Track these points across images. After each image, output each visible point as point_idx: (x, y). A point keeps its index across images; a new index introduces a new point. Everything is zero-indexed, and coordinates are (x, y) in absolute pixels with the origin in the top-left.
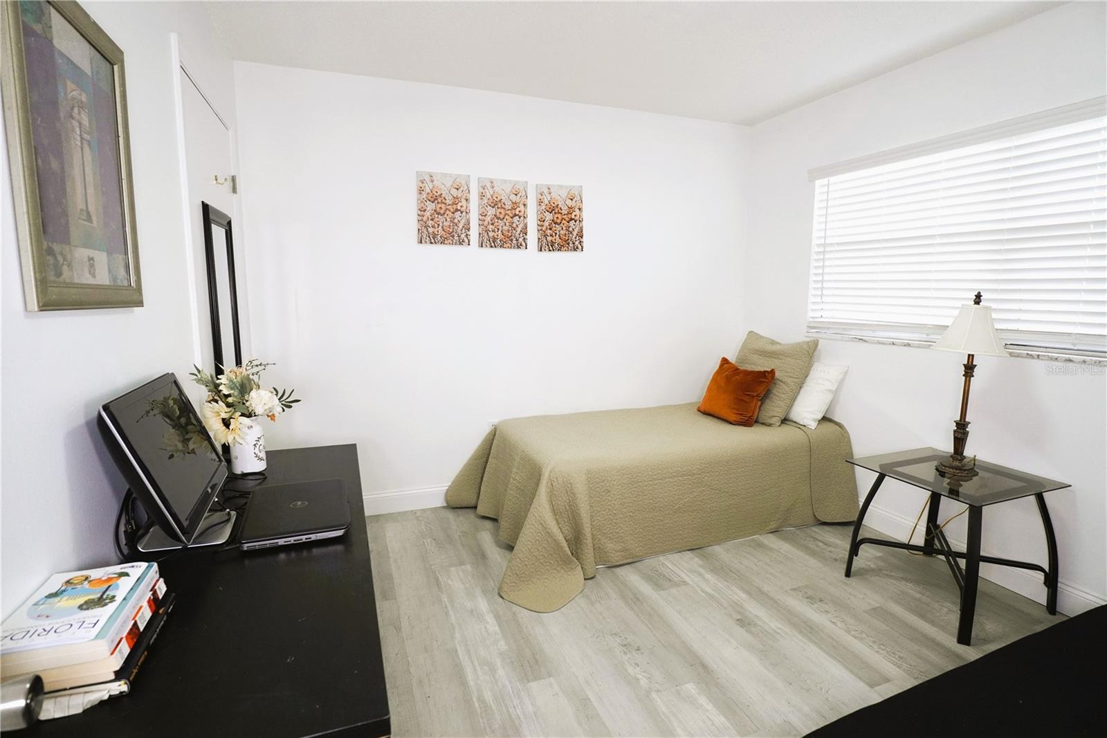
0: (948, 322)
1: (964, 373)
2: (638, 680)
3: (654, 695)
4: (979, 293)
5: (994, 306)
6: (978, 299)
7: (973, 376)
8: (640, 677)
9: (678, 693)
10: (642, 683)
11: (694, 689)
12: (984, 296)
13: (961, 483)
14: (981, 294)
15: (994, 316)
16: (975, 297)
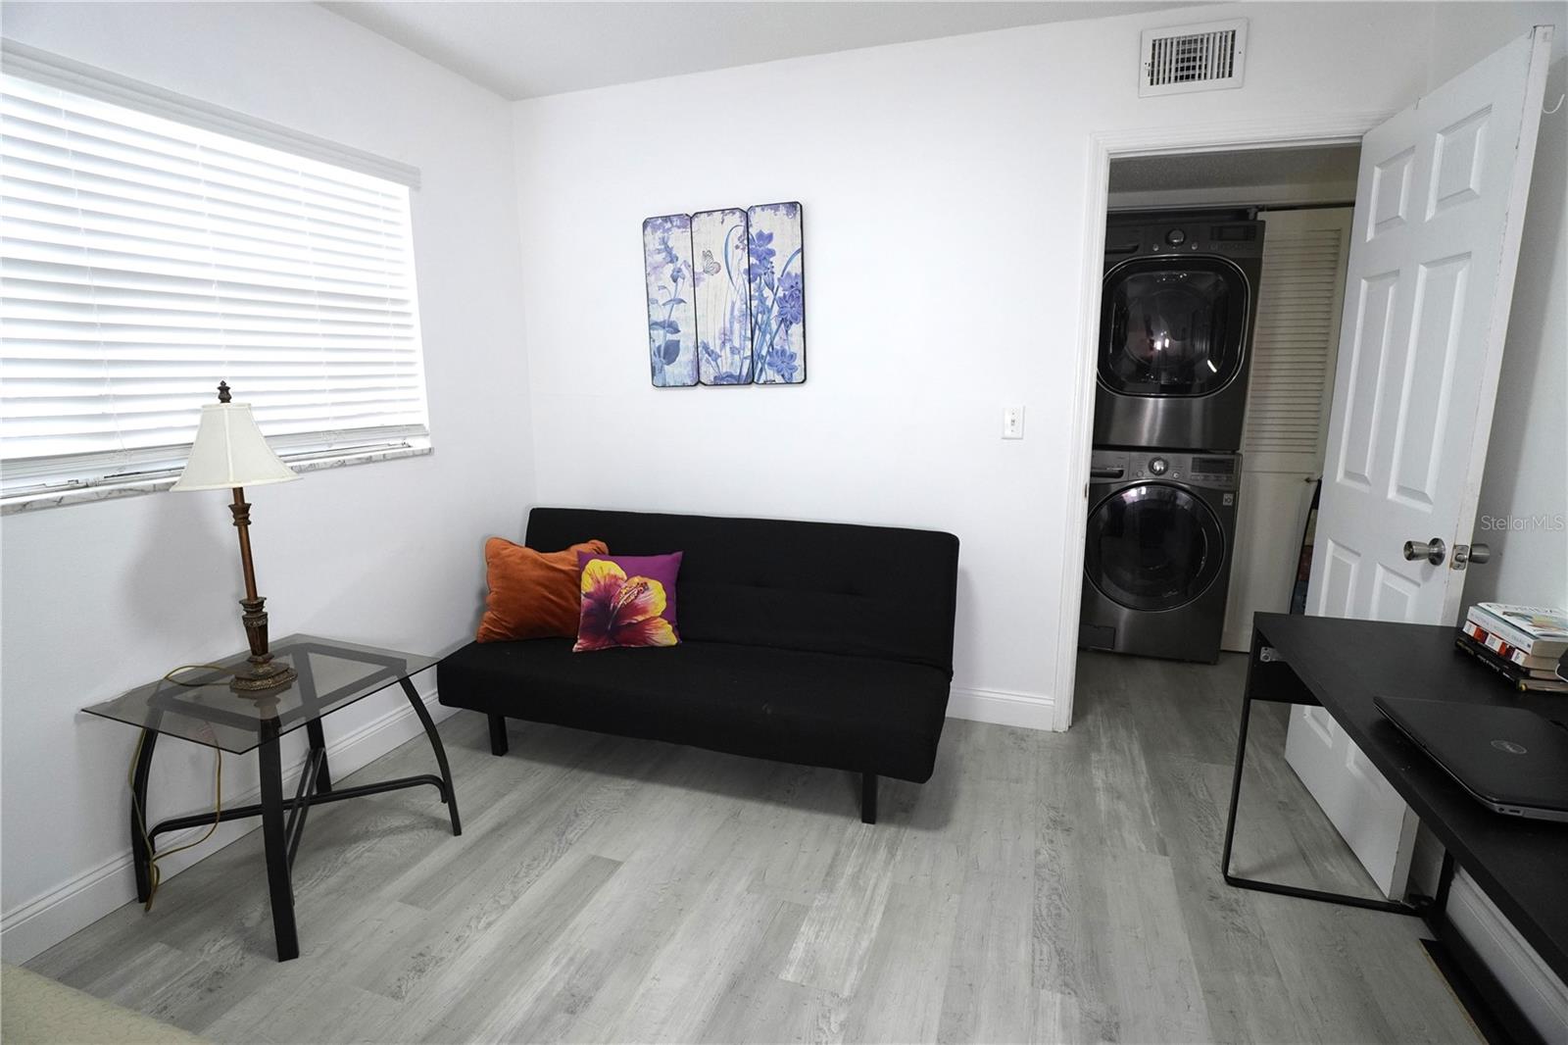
0: (190, 437)
1: (233, 520)
2: (843, 1026)
3: (846, 993)
4: (223, 383)
5: (255, 401)
6: (224, 394)
7: (250, 523)
8: (835, 1027)
9: (813, 978)
10: (842, 1017)
11: (788, 970)
12: (234, 388)
13: (278, 696)
14: (227, 385)
15: (258, 416)
16: (219, 391)
